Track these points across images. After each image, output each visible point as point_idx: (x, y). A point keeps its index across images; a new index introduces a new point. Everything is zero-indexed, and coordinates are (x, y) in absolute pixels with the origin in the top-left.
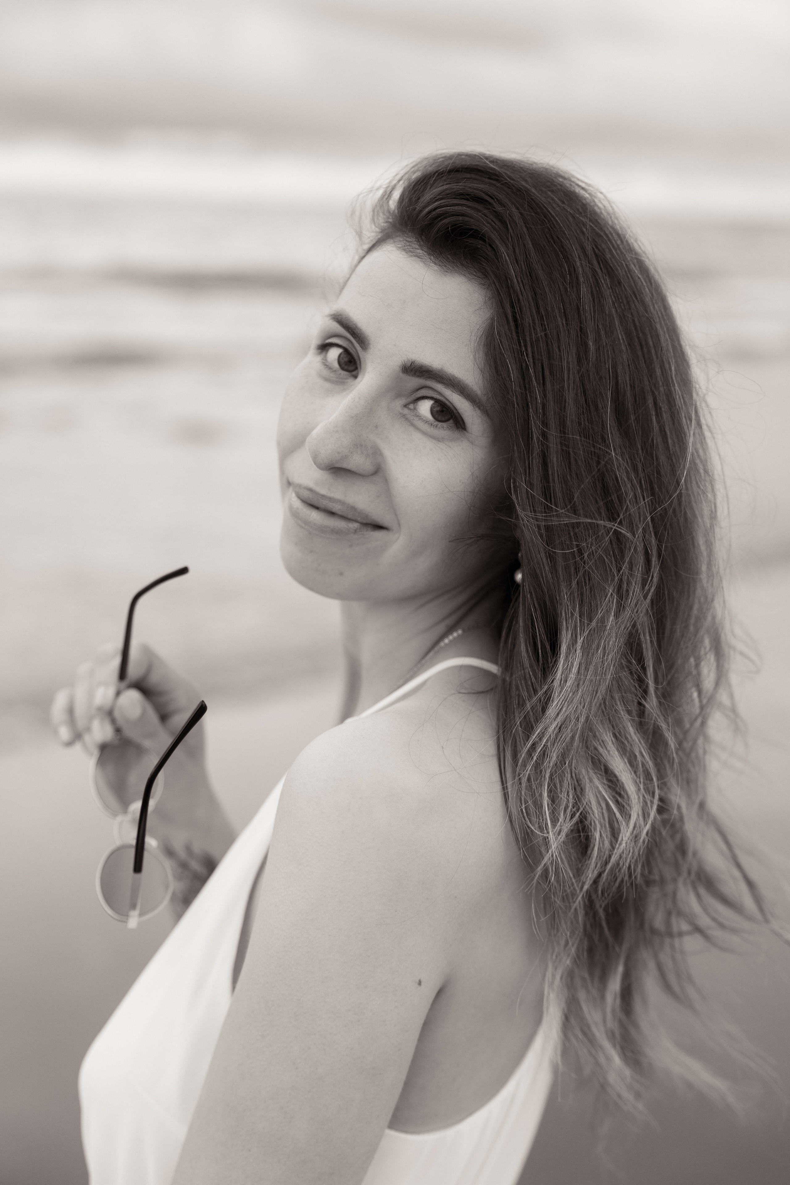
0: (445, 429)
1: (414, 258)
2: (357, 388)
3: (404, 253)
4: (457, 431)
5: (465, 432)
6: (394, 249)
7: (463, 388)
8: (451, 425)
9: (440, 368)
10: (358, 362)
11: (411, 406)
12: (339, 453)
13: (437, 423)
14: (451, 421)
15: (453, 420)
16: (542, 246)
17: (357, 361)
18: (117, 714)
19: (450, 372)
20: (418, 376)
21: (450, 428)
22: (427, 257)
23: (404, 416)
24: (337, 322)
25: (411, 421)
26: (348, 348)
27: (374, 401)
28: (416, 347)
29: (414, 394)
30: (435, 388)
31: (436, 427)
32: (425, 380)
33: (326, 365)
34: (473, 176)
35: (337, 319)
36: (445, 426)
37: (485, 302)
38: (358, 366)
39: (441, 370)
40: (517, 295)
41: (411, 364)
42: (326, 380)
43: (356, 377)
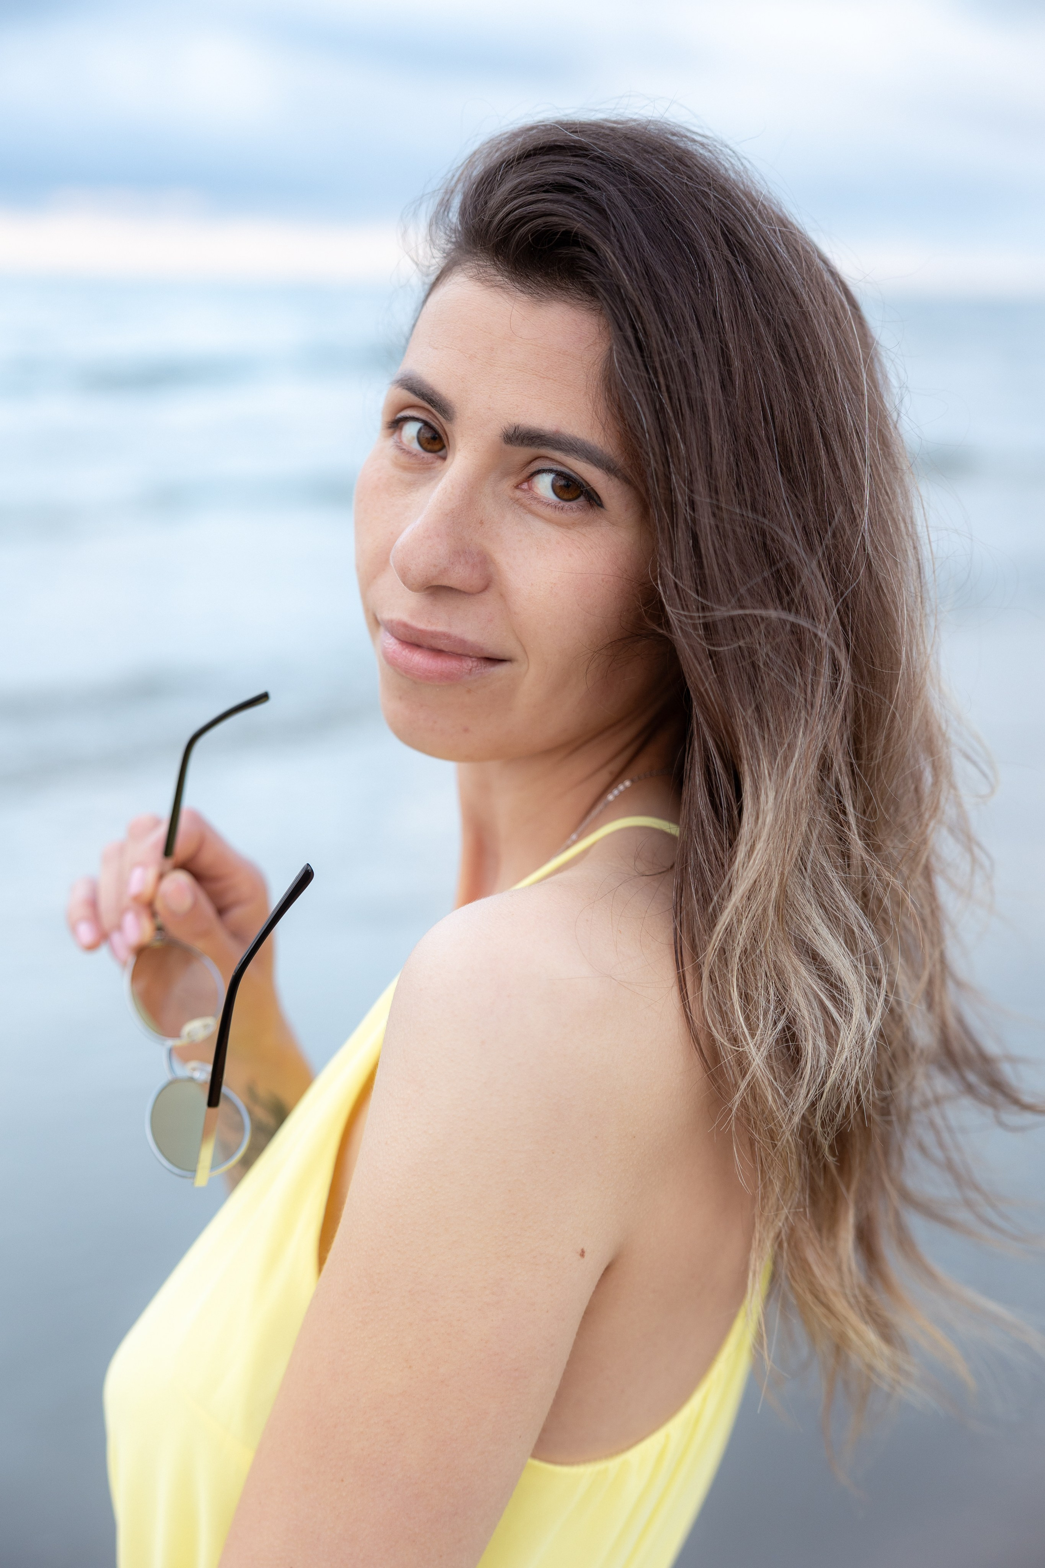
0: (574, 510)
1: (492, 289)
2: (447, 474)
3: (478, 284)
4: (591, 510)
5: (602, 509)
6: (465, 279)
7: (589, 453)
8: (582, 503)
9: (554, 430)
10: (444, 438)
11: (525, 486)
12: (435, 566)
13: (563, 503)
14: (582, 498)
15: (584, 496)
16: (659, 235)
17: (442, 435)
18: (159, 906)
19: (569, 433)
20: (527, 445)
21: (581, 508)
22: (509, 285)
23: (517, 501)
24: (407, 389)
25: (528, 506)
26: (428, 420)
27: (473, 488)
28: (518, 406)
29: (526, 469)
30: (553, 457)
31: (562, 509)
32: (537, 449)
33: (402, 449)
34: (552, 157)
35: (406, 385)
36: (574, 506)
37: (600, 333)
38: (446, 444)
39: (557, 432)
40: (636, 307)
41: (515, 430)
42: (405, 468)
43: (444, 458)
